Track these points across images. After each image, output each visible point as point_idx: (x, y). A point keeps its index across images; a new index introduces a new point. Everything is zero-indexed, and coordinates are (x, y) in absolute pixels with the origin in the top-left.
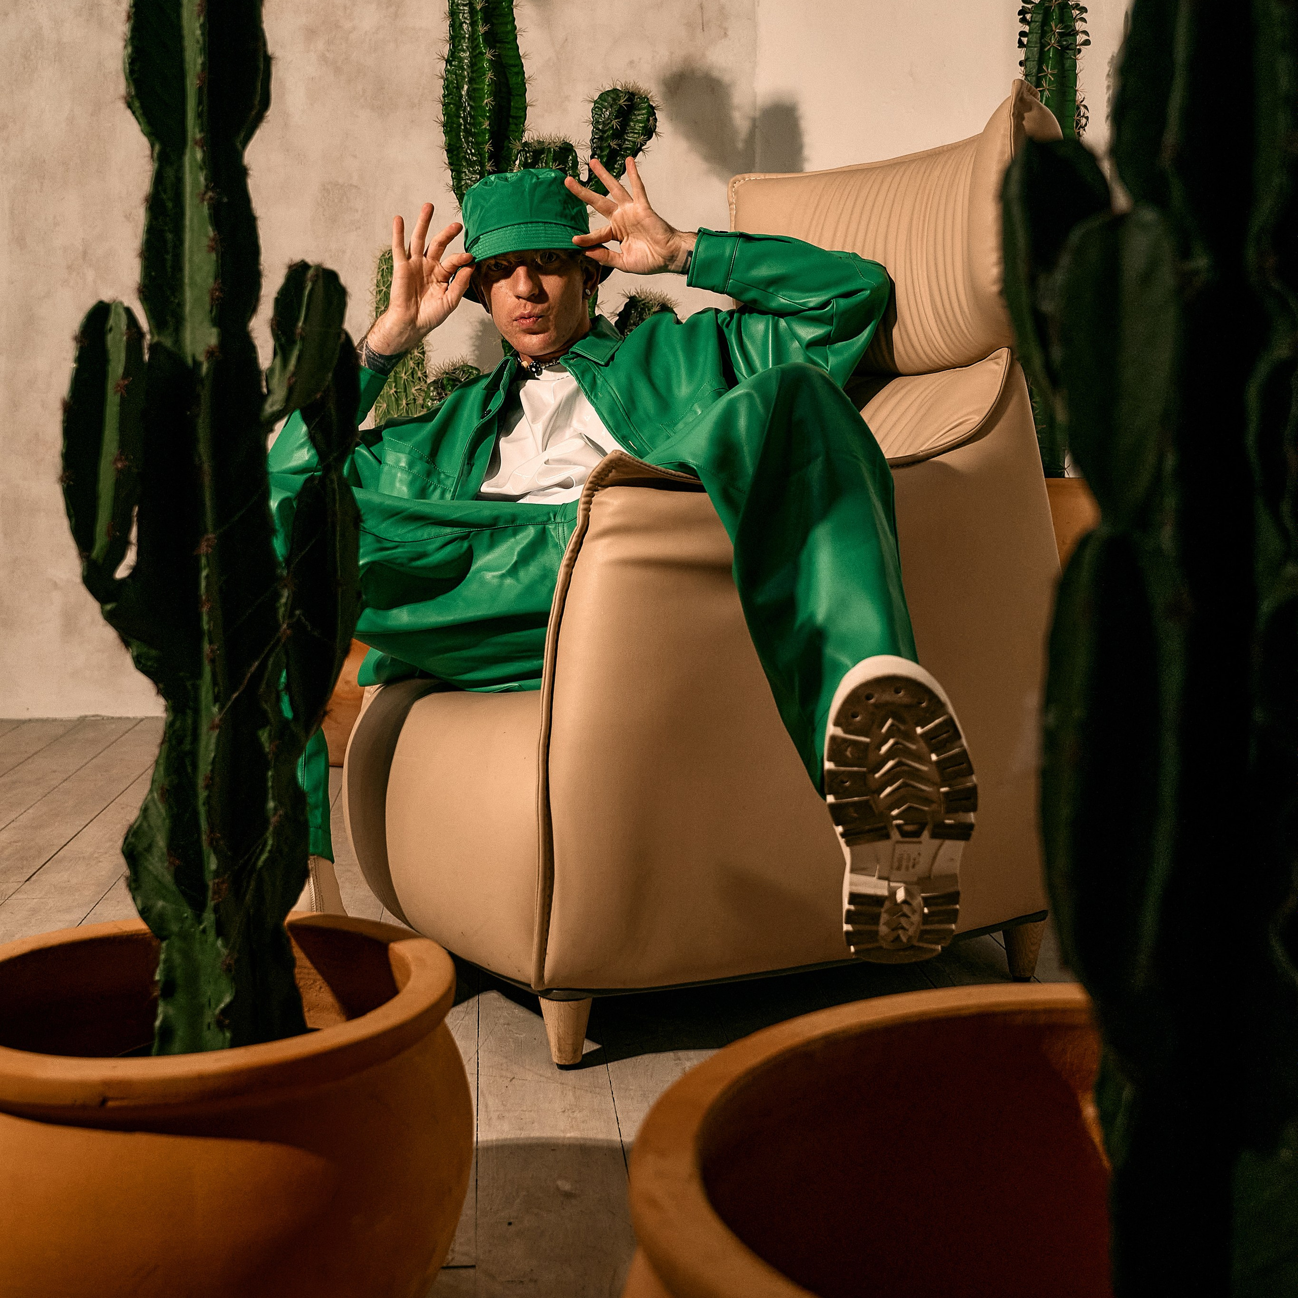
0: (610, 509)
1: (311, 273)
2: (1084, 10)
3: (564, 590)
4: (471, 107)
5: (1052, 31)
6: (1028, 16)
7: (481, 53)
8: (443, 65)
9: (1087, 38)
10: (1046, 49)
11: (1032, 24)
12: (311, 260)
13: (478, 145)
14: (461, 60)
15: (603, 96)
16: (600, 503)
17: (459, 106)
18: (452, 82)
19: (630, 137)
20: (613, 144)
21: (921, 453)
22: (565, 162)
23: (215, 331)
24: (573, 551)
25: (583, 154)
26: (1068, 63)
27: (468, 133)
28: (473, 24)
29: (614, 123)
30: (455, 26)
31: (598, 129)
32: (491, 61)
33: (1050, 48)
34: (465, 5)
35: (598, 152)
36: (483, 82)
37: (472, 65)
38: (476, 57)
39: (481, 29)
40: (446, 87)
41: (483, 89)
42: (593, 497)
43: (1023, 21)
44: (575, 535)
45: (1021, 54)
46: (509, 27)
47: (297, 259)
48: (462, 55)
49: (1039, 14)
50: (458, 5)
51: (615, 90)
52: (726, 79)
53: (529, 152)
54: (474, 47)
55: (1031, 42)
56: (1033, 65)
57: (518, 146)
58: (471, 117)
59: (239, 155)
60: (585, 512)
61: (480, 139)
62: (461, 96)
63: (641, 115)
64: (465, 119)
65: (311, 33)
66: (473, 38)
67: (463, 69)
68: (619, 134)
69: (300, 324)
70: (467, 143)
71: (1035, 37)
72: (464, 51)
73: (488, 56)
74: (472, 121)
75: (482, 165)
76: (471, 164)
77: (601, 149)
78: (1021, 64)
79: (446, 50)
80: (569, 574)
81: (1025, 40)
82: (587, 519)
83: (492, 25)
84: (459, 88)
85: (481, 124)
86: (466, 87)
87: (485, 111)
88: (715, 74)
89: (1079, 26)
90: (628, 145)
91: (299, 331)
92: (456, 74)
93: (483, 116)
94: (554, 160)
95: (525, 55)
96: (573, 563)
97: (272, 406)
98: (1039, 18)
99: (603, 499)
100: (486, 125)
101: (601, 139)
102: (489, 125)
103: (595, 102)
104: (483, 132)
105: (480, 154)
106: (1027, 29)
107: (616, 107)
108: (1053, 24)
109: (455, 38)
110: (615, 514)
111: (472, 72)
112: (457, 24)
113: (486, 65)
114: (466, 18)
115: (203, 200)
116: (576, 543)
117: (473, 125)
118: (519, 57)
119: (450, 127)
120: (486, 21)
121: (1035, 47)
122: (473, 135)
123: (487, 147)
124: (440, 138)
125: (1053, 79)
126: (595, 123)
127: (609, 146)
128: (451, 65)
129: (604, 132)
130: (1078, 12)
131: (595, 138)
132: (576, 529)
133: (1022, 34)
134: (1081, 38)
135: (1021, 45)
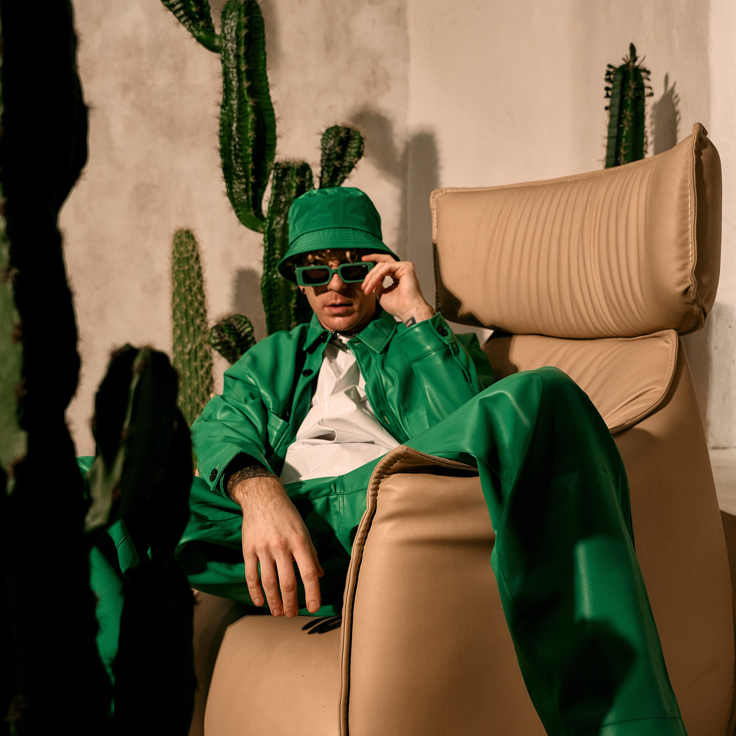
0: (395, 496)
1: (138, 362)
2: (648, 72)
3: (357, 566)
4: (239, 139)
5: (630, 87)
6: (612, 77)
7: (246, 102)
8: (219, 109)
9: (651, 91)
10: (626, 99)
11: (615, 82)
12: (136, 343)
13: (244, 165)
14: (231, 106)
15: (329, 131)
16: (387, 490)
17: (231, 138)
18: (225, 121)
19: (348, 159)
20: (337, 164)
21: (627, 423)
22: (304, 176)
23: (22, 436)
24: (363, 532)
25: (316, 171)
26: (638, 109)
27: (237, 156)
28: (240, 81)
29: (337, 149)
30: (227, 82)
31: (325, 153)
32: (253, 107)
33: (628, 98)
34: (233, 68)
35: (326, 169)
36: (247, 121)
37: (239, 109)
38: (242, 104)
39: (246, 84)
40: (222, 125)
41: (247, 126)
42: (380, 483)
43: (608, 80)
44: (366, 518)
45: (607, 102)
46: (264, 83)
47: (121, 343)
48: (232, 102)
50: (229, 68)
51: (336, 127)
52: (390, 117)
53: (279, 169)
54: (240, 97)
55: (615, 94)
56: (616, 110)
57: (271, 165)
58: (240, 145)
59: (54, 219)
60: (373, 497)
61: (245, 161)
62: (231, 131)
63: (354, 144)
64: (235, 146)
65: (125, 88)
66: (240, 90)
67: (233, 112)
68: (341, 157)
69: (126, 424)
70: (237, 162)
71: (617, 91)
72: (233, 99)
73: (251, 103)
74: (240, 148)
75: (247, 178)
76: (239, 177)
77: (328, 166)
78: (606, 108)
79: (220, 98)
80: (361, 551)
81: (610, 93)
82: (375, 502)
83: (253, 82)
84: (230, 125)
85: (246, 150)
86: (235, 125)
87: (248, 141)
88: (383, 114)
89: (646, 82)
90: (346, 164)
91: (124, 434)
92: (228, 116)
93: (248, 145)
94: (297, 175)
95: (275, 103)
96: (364, 542)
97: (95, 517)
98: (619, 78)
99: (389, 486)
100: (250, 151)
101: (328, 160)
102: (253, 151)
103: (324, 135)
104: (248, 156)
105: (245, 170)
106: (610, 86)
107: (338, 138)
108: (630, 82)
109: (227, 91)
110: (400, 500)
111: (240, 114)
112: (229, 80)
113: (249, 109)
114: (234, 77)
115: (6, 277)
116: (366, 525)
117: (240, 150)
118: (270, 104)
119: (225, 152)
120: (248, 79)
121: (617, 97)
122: (241, 158)
123: (250, 166)
124: (218, 160)
125: (630, 120)
126: (324, 149)
127: (334, 165)
128: (224, 109)
129: (329, 155)
130: (645, 74)
131: (323, 160)
132: (365, 512)
133: (607, 89)
134: (647, 91)
135: (607, 96)
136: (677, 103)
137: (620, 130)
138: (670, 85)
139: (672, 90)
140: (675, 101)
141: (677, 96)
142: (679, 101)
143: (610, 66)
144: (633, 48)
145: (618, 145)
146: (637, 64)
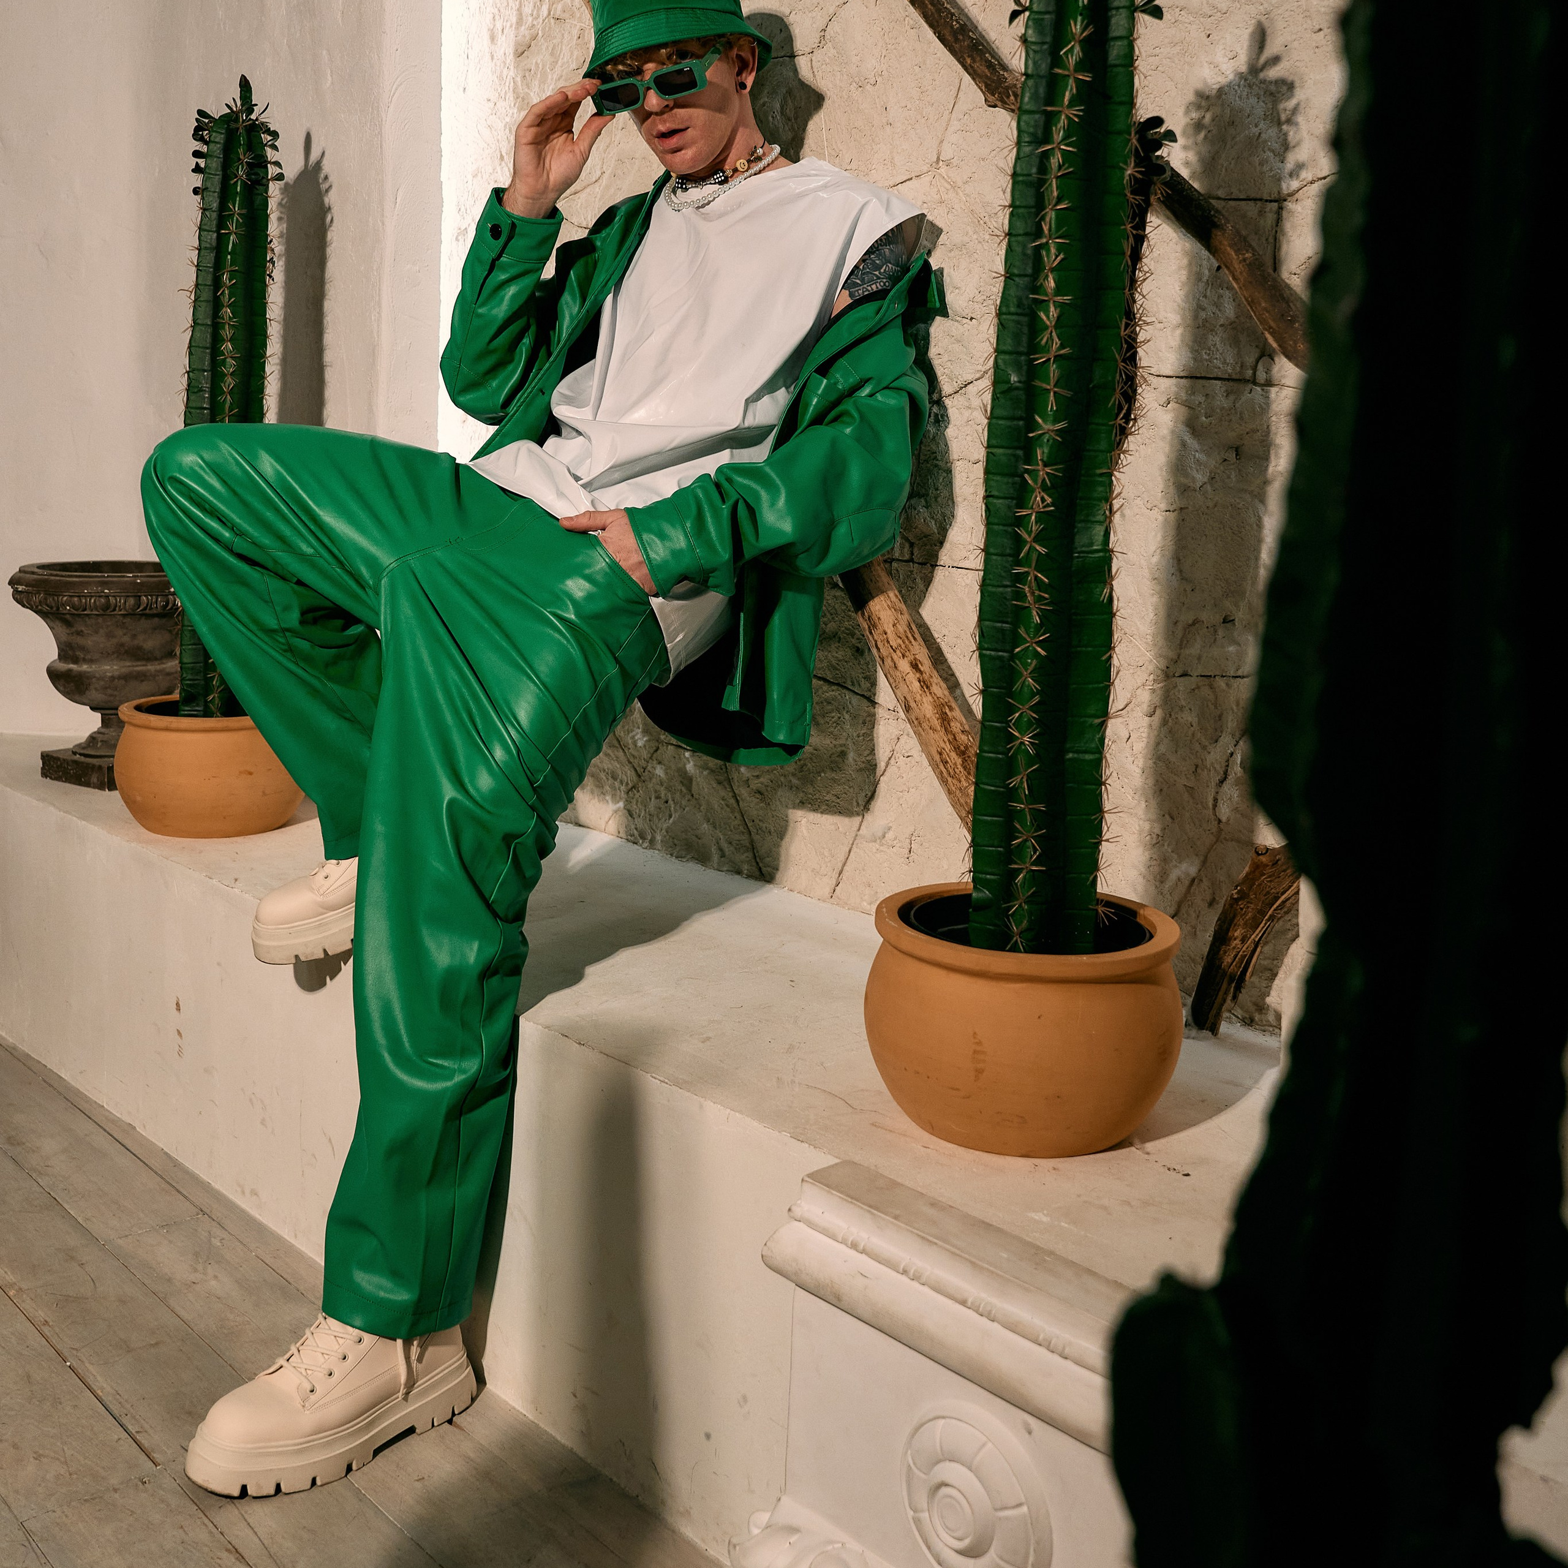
2: (275, 135)
5: (240, 159)
6: (206, 133)
9: (280, 171)
10: (232, 182)
11: (212, 145)
26: (258, 200)
33: (237, 181)
43: (199, 138)
49: (222, 133)
55: (210, 168)
56: (213, 199)
71: (215, 164)
78: (196, 191)
81: (202, 163)
89: (270, 153)
98: (220, 138)
106: (203, 149)
108: (241, 151)
121: (216, 175)
125: (241, 221)
130: (269, 138)
133: (197, 154)
134: (272, 170)
135: (197, 169)
136: (327, 191)
137: (221, 240)
138: (314, 156)
139: (318, 165)
140: (324, 187)
141: (326, 178)
142: (330, 187)
143: (201, 113)
144: (245, 85)
145: (218, 265)
146: (253, 117)
